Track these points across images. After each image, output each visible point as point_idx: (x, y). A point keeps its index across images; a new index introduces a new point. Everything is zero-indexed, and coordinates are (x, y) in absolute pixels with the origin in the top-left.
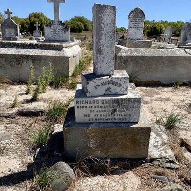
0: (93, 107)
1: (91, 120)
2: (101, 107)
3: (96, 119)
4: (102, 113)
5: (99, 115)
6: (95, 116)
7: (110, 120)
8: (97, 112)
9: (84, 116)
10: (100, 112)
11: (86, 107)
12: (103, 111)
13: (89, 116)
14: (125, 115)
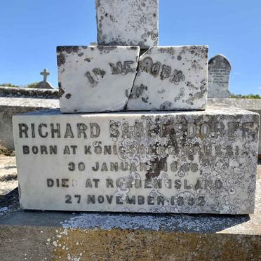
0: (80, 150)
1: (74, 200)
2: (108, 150)
3: (91, 199)
4: (114, 176)
5: (102, 183)
6: (88, 184)
7: (141, 201)
8: (95, 169)
9: (50, 183)
10: (105, 169)
11: (54, 150)
12: (115, 167)
13: (64, 183)
14: (198, 185)
